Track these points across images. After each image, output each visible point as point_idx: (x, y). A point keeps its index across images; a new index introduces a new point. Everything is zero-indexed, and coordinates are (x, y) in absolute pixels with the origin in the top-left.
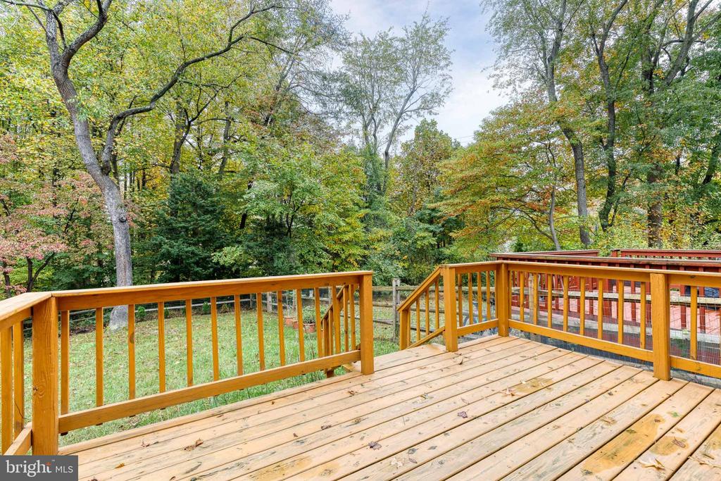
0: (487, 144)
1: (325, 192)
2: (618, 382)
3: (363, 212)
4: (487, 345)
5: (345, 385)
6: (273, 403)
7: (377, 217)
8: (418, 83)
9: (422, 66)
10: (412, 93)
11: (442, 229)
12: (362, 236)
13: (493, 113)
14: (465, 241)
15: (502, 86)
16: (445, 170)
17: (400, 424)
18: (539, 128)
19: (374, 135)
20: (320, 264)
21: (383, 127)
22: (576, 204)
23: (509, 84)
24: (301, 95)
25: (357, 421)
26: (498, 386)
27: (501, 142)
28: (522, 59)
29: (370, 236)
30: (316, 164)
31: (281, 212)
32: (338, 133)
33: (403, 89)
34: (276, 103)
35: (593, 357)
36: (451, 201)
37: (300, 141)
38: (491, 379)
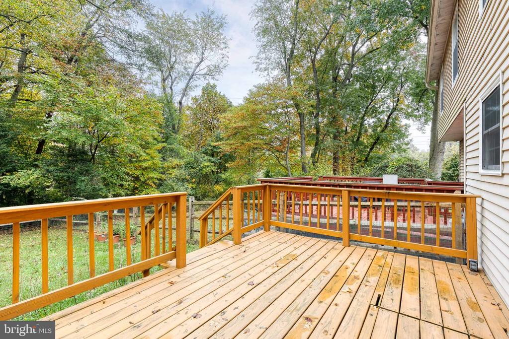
0: (252, 107)
1: (128, 128)
2: (328, 251)
3: (160, 146)
4: (258, 238)
5: (165, 278)
6: (104, 303)
7: (172, 150)
8: (205, 56)
9: (208, 44)
10: (201, 62)
11: (220, 161)
12: (160, 164)
13: (255, 86)
14: (237, 169)
15: (261, 70)
16: (224, 120)
17: (211, 298)
18: (282, 101)
19: (171, 88)
20: (122, 186)
21: (178, 83)
22: (300, 149)
23: (265, 70)
24: (107, 45)
25: (180, 302)
26: (268, 263)
27: (260, 107)
28: (273, 55)
29: (166, 164)
30: (121, 104)
31: (84, 142)
32: (141, 81)
33: (194, 58)
34: (81, 48)
35: (315, 239)
36: (228, 141)
37: (106, 83)
38: (264, 258)
